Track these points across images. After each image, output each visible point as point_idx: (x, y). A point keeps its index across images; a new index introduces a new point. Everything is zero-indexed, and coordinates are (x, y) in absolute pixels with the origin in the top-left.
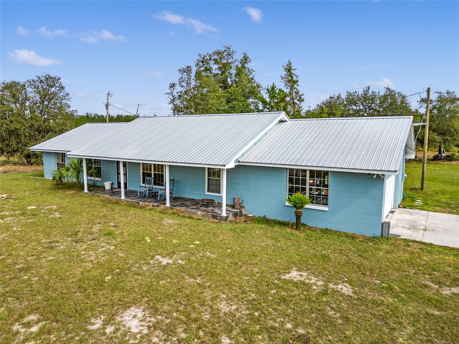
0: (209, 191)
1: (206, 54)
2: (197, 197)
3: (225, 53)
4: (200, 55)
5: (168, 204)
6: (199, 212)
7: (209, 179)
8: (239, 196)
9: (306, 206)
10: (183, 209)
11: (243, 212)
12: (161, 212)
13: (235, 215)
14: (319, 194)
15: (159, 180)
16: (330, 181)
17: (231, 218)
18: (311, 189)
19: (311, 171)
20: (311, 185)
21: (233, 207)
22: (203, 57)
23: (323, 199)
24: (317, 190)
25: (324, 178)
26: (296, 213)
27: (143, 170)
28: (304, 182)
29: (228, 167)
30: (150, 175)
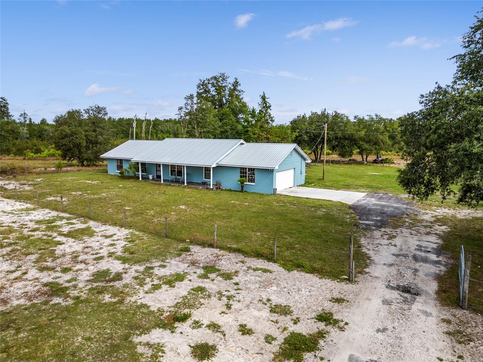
0: (205, 178)
1: (206, 80)
2: (200, 182)
3: (221, 79)
4: (201, 80)
5: (186, 184)
6: (200, 187)
7: (205, 173)
8: (219, 180)
9: (245, 183)
10: (193, 186)
11: (221, 187)
12: (183, 187)
13: (217, 188)
14: (252, 178)
15: (180, 173)
16: (256, 172)
17: (215, 189)
18: (249, 176)
19: (248, 168)
20: (248, 174)
21: (216, 185)
22: (203, 81)
23: (252, 180)
24: (251, 176)
25: (253, 171)
26: (241, 186)
27: (171, 168)
28: (246, 173)
29: (212, 166)
30: (175, 171)
